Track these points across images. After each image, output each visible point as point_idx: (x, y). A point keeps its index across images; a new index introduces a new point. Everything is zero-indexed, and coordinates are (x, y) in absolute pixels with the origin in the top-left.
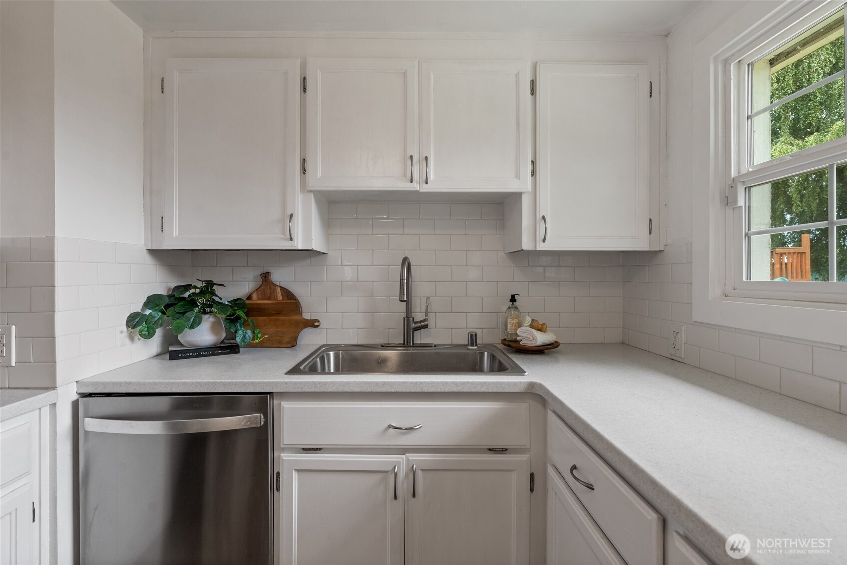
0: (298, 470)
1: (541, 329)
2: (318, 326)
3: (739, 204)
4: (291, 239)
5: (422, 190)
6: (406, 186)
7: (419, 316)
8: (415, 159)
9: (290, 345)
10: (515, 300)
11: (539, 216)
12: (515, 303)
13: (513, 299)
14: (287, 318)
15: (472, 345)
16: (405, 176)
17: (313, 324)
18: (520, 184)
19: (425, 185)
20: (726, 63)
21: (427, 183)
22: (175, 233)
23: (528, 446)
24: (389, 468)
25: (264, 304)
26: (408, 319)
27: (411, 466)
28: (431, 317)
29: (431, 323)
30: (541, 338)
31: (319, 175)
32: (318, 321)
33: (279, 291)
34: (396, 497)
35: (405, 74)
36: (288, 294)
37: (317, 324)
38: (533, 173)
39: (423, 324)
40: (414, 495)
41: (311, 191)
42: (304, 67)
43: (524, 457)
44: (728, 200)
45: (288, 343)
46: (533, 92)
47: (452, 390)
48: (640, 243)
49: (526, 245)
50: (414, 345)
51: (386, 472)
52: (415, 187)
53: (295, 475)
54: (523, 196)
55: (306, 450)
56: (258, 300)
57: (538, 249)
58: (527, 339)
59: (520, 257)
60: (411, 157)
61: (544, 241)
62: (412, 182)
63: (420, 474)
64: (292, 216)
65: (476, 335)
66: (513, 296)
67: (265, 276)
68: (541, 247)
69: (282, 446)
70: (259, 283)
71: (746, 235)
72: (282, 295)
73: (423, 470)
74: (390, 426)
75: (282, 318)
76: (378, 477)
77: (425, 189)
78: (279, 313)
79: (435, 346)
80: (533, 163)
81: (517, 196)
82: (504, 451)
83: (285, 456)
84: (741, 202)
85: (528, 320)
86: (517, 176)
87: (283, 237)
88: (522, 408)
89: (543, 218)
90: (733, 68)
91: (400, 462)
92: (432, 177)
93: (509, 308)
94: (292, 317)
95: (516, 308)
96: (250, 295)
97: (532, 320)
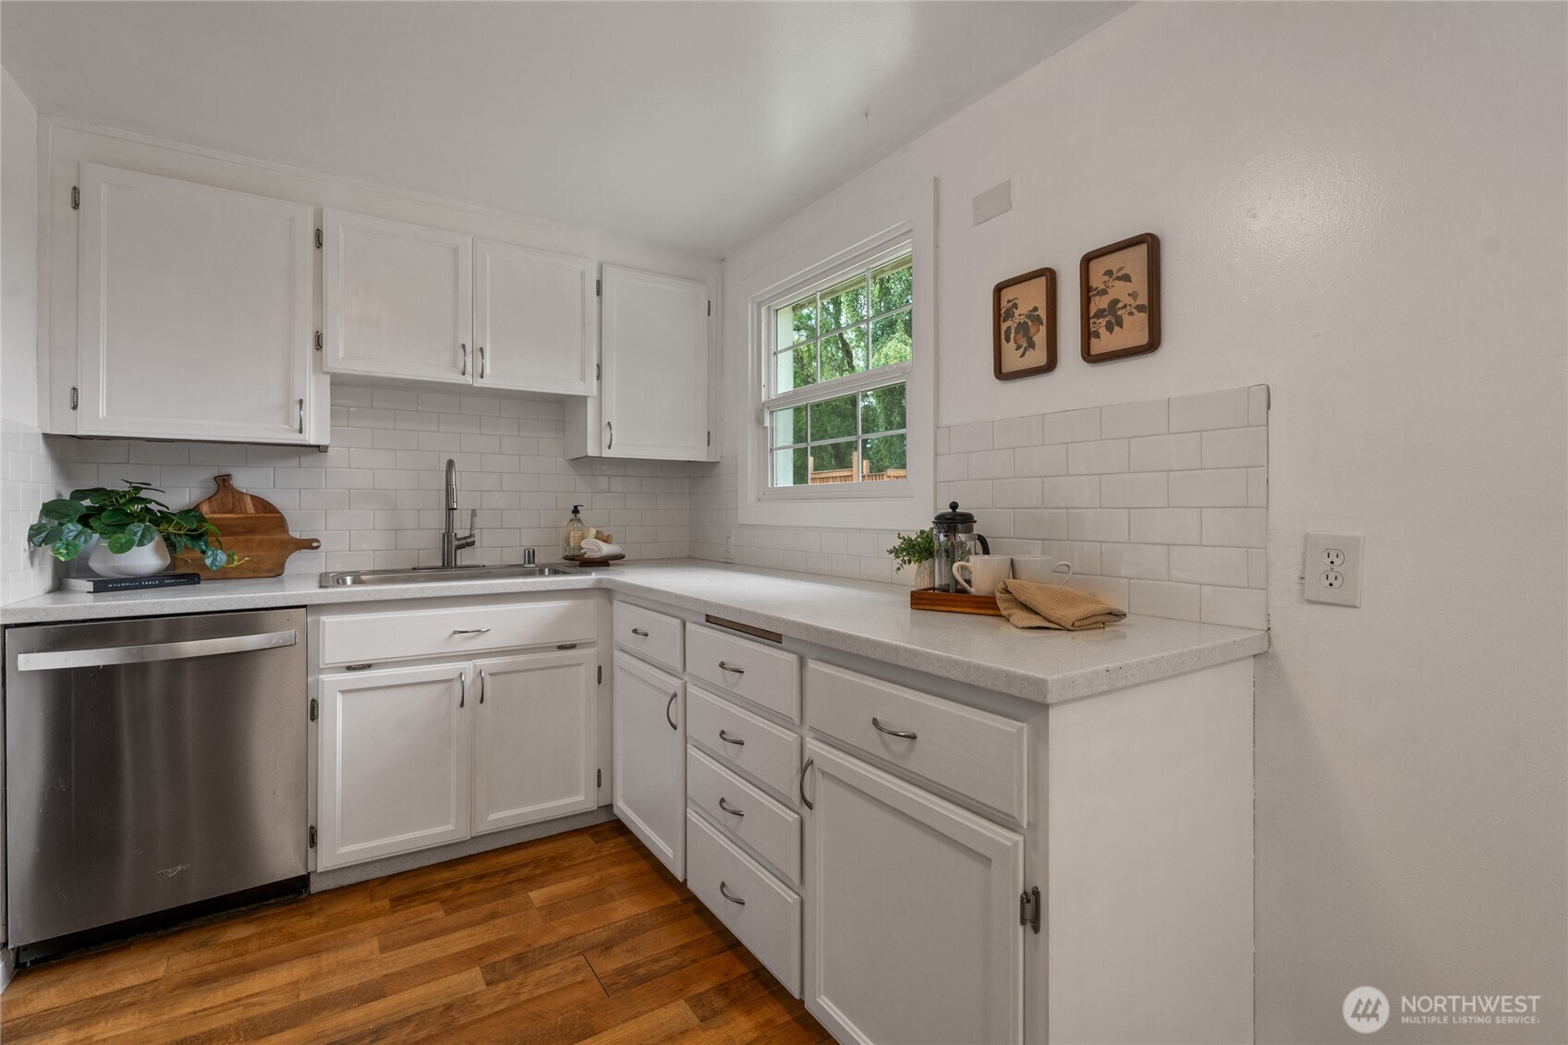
0: (342, 692)
1: (607, 540)
2: (317, 547)
3: (766, 425)
4: (301, 431)
5: (475, 385)
6: (454, 378)
7: (461, 531)
8: (469, 349)
9: (272, 574)
10: (578, 512)
11: (604, 423)
12: (578, 515)
13: (576, 511)
14: (266, 537)
15: (529, 563)
16: (454, 365)
17: (309, 545)
18: (587, 388)
19: (479, 379)
20: (759, 305)
21: (482, 377)
22: (102, 413)
23: (596, 640)
24: (456, 675)
25: (225, 518)
26: (448, 535)
27: (479, 671)
28: (476, 532)
29: (477, 539)
30: (606, 549)
31: (341, 354)
32: (317, 541)
33: (249, 501)
34: (462, 705)
35: (456, 250)
36: (263, 505)
37: (315, 544)
38: (599, 377)
39: (468, 540)
40: (482, 701)
41: (327, 373)
42: (319, 216)
43: (592, 651)
44: (760, 421)
45: (269, 571)
46: (599, 292)
47: (523, 590)
48: (700, 455)
49: (592, 451)
50: (456, 567)
51: (451, 680)
52: (468, 380)
53: (339, 697)
54: (589, 400)
55: (349, 668)
56: (213, 512)
57: (604, 455)
58: (593, 550)
59: (584, 464)
60: (464, 346)
61: (609, 448)
62: (464, 374)
63: (488, 680)
64: (301, 402)
65: (534, 552)
66: (576, 507)
67: (223, 481)
68: (607, 453)
69: (321, 666)
70: (215, 490)
71: (771, 450)
72: (255, 507)
73: (491, 675)
74: (455, 632)
75: (257, 537)
76: (442, 687)
77: (479, 383)
78: (252, 531)
79: (484, 566)
80: (599, 366)
81: (582, 400)
82: (572, 647)
83: (325, 678)
84: (767, 423)
85: (593, 531)
86: (583, 379)
87: (288, 427)
88: (591, 605)
89: (609, 424)
90: (763, 310)
91: (466, 668)
92: (488, 371)
93: (572, 520)
94: (275, 537)
95: (579, 520)
96: (198, 506)
97: (598, 532)
